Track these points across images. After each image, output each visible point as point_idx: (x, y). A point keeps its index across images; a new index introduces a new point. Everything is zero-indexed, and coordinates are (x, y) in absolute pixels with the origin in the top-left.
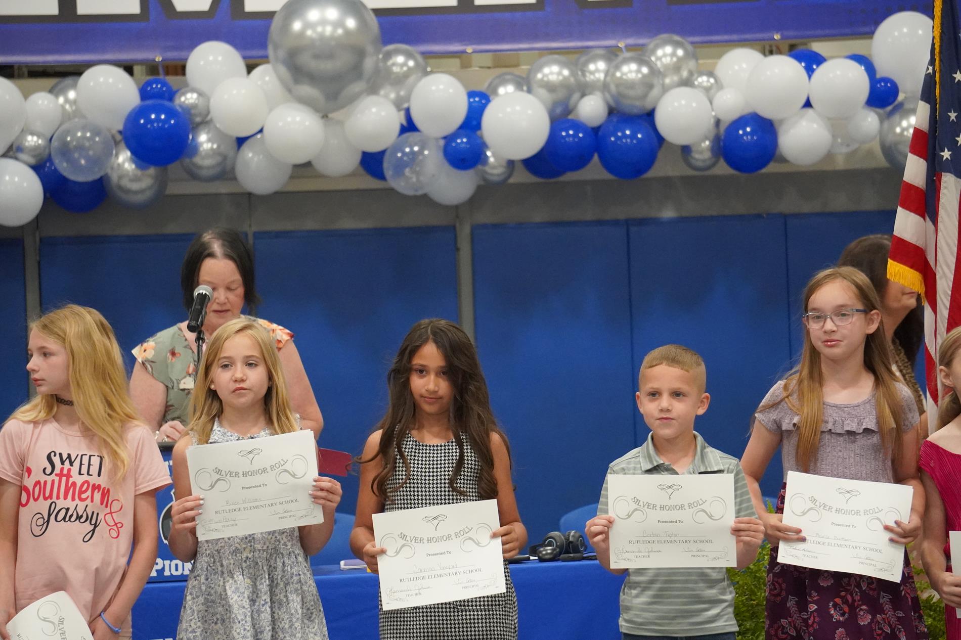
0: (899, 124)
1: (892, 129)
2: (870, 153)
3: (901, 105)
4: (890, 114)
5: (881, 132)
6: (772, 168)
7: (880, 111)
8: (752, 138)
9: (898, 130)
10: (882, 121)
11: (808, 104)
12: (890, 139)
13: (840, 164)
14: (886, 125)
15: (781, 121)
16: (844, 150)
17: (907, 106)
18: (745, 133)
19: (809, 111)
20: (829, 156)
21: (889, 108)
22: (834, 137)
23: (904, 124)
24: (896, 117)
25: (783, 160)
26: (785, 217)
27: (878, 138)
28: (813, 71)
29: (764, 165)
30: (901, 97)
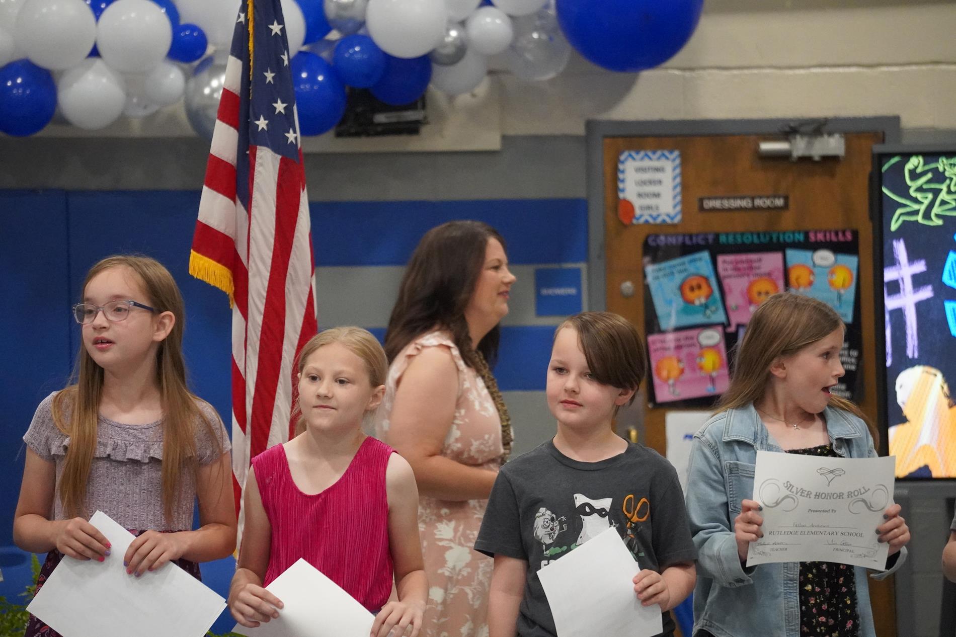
0: (208, 84)
1: (200, 89)
2: (172, 119)
3: (210, 60)
4: (197, 71)
5: (186, 92)
6: (49, 131)
7: (186, 66)
8: (24, 91)
9: (207, 91)
10: (187, 77)
11: (95, 53)
12: (197, 102)
13: (136, 130)
14: (192, 84)
15: (62, 73)
16: (142, 113)
17: (218, 61)
18: (15, 84)
19: (97, 63)
20: (122, 120)
21: (196, 63)
22: (128, 95)
23: (215, 83)
24: (205, 75)
25: (64, 122)
26: (67, 194)
27: (182, 101)
28: (102, 10)
29: (40, 126)
30: (210, 50)
